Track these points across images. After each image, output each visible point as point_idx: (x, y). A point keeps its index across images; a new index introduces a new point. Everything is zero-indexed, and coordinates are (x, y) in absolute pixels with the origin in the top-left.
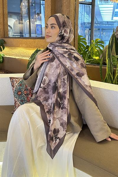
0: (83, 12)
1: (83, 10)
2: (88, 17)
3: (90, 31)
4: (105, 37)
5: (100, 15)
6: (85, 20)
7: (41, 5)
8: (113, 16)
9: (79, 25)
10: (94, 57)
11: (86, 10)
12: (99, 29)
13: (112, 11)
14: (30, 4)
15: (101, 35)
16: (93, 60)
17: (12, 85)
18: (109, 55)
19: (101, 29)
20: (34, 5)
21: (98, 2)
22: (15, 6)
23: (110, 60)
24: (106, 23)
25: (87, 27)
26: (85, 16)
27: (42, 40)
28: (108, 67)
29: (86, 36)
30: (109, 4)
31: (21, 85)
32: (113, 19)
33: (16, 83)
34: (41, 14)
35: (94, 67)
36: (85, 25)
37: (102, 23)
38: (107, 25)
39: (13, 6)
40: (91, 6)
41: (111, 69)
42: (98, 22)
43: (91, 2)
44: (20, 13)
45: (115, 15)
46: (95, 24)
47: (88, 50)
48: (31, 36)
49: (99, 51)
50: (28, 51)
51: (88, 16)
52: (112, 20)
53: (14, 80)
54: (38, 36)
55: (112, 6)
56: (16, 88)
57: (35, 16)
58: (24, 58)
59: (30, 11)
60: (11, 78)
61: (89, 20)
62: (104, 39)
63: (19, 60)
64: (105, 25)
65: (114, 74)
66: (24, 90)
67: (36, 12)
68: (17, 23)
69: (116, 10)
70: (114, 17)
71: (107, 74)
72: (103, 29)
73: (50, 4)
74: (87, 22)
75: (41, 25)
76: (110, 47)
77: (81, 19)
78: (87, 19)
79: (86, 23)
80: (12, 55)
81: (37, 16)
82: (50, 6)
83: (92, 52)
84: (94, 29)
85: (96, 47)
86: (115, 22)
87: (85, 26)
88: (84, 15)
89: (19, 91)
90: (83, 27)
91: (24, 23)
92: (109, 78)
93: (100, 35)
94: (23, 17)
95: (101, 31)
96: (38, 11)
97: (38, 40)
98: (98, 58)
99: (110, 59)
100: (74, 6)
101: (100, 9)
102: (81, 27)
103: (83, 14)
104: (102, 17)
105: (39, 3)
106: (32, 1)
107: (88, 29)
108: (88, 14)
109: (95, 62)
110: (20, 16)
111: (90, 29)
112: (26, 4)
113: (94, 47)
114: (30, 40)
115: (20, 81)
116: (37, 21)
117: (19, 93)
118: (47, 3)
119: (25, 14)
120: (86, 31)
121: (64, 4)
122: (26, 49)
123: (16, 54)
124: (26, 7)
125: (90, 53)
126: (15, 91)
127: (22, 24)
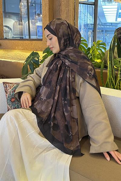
0: (86, 13)
1: (86, 11)
2: (92, 18)
4: (109, 39)
5: (103, 16)
6: (88, 21)
8: (117, 17)
9: (83, 27)
10: (96, 61)
11: (89, 11)
12: (102, 31)
13: (116, 12)
14: (29, 4)
15: (105, 37)
16: (95, 63)
17: (5, 91)
18: (110, 57)
19: (104, 31)
20: (34, 5)
21: (102, 2)
22: (14, 6)
24: (110, 25)
25: (90, 29)
26: (89, 17)
27: (39, 42)
28: (109, 71)
29: (89, 38)
30: (112, 4)
34: (41, 14)
36: (88, 26)
37: (106, 24)
38: (110, 27)
39: (12, 6)
40: (94, 6)
41: (113, 74)
42: (102, 23)
43: (93, 2)
44: (19, 14)
47: (90, 52)
48: (31, 38)
49: (100, 54)
50: (24, 53)
51: (92, 17)
52: (116, 21)
53: (8, 85)
55: (116, 7)
56: (9, 94)
57: (36, 17)
58: (21, 62)
59: (30, 12)
60: (4, 83)
61: (92, 21)
63: (15, 63)
64: (108, 27)
65: (116, 78)
67: (37, 13)
68: (17, 24)
69: (120, 11)
70: (118, 19)
71: (108, 78)
72: (106, 31)
73: (48, 2)
74: (90, 23)
76: (112, 50)
77: (84, 20)
78: (90, 20)
80: (8, 58)
81: (37, 16)
82: (48, 5)
83: (93, 55)
84: (97, 31)
85: (97, 49)
86: (119, 23)
87: (88, 27)
88: (87, 16)
90: (86, 29)
92: (110, 83)
94: (23, 18)
95: (105, 33)
97: (35, 41)
98: (100, 61)
99: (112, 62)
100: (74, 5)
101: (104, 10)
103: (86, 15)
104: (106, 18)
106: (32, 1)
107: (91, 31)
108: (92, 15)
109: (96, 65)
110: (20, 16)
111: (93, 31)
112: (25, 3)
113: (96, 49)
114: (27, 42)
115: (14, 86)
116: (37, 22)
117: (12, 100)
118: (44, 2)
119: (25, 14)
120: (89, 32)
121: (63, 2)
122: (23, 51)
123: (12, 57)
124: (25, 7)
125: (91, 55)
126: (8, 97)
127: (22, 25)
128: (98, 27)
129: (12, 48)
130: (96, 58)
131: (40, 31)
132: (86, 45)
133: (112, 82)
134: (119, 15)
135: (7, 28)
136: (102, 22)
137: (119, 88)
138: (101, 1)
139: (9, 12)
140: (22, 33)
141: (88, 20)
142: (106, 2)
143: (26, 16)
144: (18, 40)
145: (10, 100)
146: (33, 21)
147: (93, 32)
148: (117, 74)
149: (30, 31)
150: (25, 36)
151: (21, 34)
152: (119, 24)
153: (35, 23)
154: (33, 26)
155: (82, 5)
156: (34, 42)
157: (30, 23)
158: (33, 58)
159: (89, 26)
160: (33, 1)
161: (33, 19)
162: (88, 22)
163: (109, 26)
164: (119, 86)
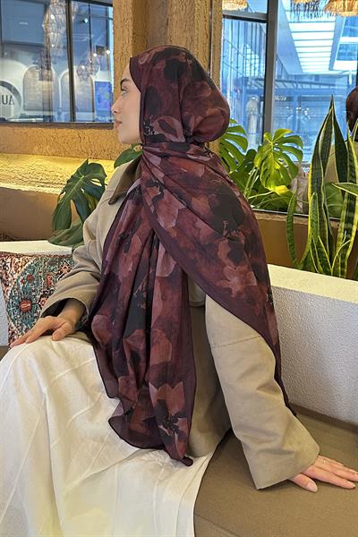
0: (242, 46)
1: (242, 39)
2: (257, 61)
3: (262, 103)
4: (309, 122)
5: (293, 54)
6: (248, 69)
7: (111, 22)
8: (332, 57)
9: (230, 87)
10: (271, 189)
11: (249, 40)
12: (290, 99)
13: (331, 43)
14: (73, 18)
15: (297, 117)
16: (269, 196)
17: (1, 278)
18: (316, 180)
19: (296, 99)
20: (86, 21)
21: (288, 14)
22: (26, 24)
23: (318, 199)
24: (313, 80)
25: (253, 92)
26: (249, 57)
27: (104, 132)
28: (312, 220)
29: (249, 119)
30: (319, 19)
31: (30, 279)
32: (334, 68)
33: (16, 270)
34: (108, 49)
35: (270, 218)
36: (246, 85)
37: (299, 79)
38: (313, 86)
39: (20, 23)
40: (264, 26)
41: (324, 231)
42: (288, 76)
43: (264, 14)
44: (42, 46)
45: (339, 54)
46: (277, 83)
47: (253, 164)
48: (77, 119)
49: (285, 169)
50: (59, 165)
51: (257, 57)
52: (331, 68)
53: (9, 260)
54: (100, 118)
55: (332, 26)
56: (13, 289)
57: (91, 55)
58: (47, 190)
59: (74, 41)
61: (259, 71)
62: (306, 130)
63: (30, 194)
64: (308, 86)
65: (332, 241)
66: (42, 296)
67: (94, 44)
68: (34, 76)
69: (344, 40)
70: (336, 62)
71: (309, 243)
72: (301, 99)
73: (131, 16)
74: (252, 75)
75: (108, 85)
76: (320, 157)
77: (234, 65)
78: (254, 67)
79: (250, 80)
80: (11, 180)
81: (95, 55)
82: (131, 24)
83: (265, 172)
84: (275, 98)
85: (276, 155)
86: (340, 76)
87: (248, 88)
88: (245, 54)
89: (25, 299)
90: (241, 91)
91: (54, 77)
92: (315, 257)
93: (295, 116)
94: (53, 60)
95: (297, 104)
96: (98, 42)
97: (93, 131)
98: (284, 192)
99: (320, 194)
100: (207, 24)
101: (295, 36)
102: (236, 91)
103: (241, 51)
104: (301, 60)
105: (104, 15)
106: (79, 10)
107: (256, 98)
108: (257, 51)
109: (273, 202)
110: (44, 54)
111: (263, 99)
112: (60, 16)
113: (271, 156)
114: (65, 131)
115: (27, 265)
116: (96, 71)
117: (23, 306)
118: (120, 14)
119: (58, 47)
120: (249, 103)
121: (174, 16)
122: (54, 159)
123: (20, 177)
124: (59, 26)
125: (259, 173)
126: (11, 297)
127: (50, 79)
128: (277, 86)
129: (23, 151)
130: (272, 183)
131: (103, 97)
132: (244, 143)
133: (320, 253)
134: (340, 53)
135: (5, 89)
136: (289, 73)
137: (342, 273)
138: (285, 11)
139: (13, 40)
140: (48, 105)
141: (248, 65)
142: (302, 13)
143: (62, 53)
144: (41, 126)
145: (18, 307)
146: (83, 67)
147: (261, 101)
148: (336, 231)
149: (76, 97)
150: (59, 114)
151: (46, 107)
152: (341, 79)
153: (88, 76)
154: (83, 82)
155: (230, 21)
156: (87, 131)
157: (75, 74)
158: (85, 180)
159: (249, 83)
160: (84, 10)
161: (82, 62)
162: (248, 72)
163: (311, 83)
164: (343, 266)
